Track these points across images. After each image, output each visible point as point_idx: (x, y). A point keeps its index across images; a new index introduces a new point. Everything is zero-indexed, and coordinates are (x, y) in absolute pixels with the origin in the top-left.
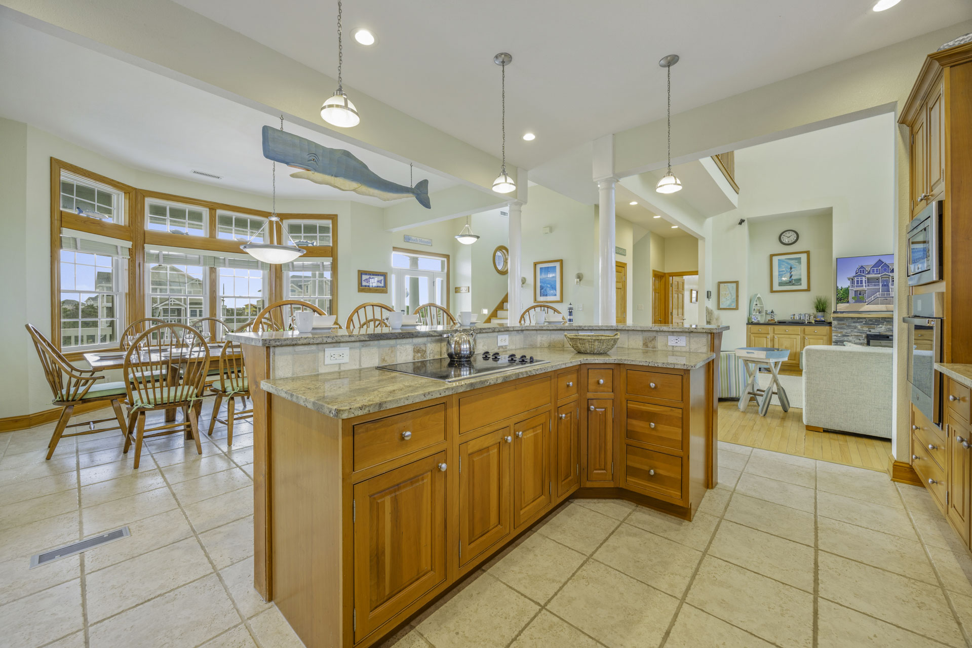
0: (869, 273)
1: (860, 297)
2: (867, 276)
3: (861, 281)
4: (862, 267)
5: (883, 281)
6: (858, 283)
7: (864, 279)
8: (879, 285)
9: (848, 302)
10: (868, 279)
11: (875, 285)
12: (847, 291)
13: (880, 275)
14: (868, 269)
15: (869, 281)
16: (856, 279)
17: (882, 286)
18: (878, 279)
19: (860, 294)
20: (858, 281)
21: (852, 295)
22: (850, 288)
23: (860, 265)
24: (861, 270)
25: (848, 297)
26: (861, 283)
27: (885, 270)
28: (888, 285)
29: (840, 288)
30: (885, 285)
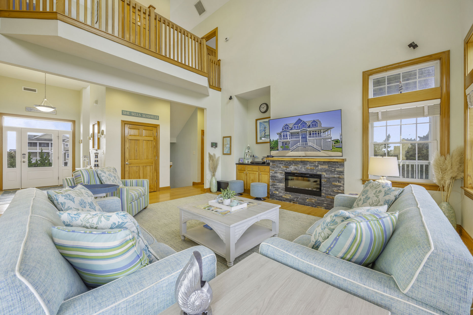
0: (292, 129)
1: (286, 146)
2: (290, 131)
3: (287, 135)
4: (287, 125)
5: (302, 135)
6: (284, 137)
7: (288, 133)
8: (299, 137)
9: (278, 150)
10: (291, 133)
11: (296, 138)
12: (277, 142)
13: (299, 130)
14: (291, 126)
15: (292, 134)
16: (282, 133)
17: (302, 138)
18: (298, 133)
19: (286, 144)
20: (284, 135)
21: (280, 145)
22: (279, 140)
23: (285, 124)
24: (286, 127)
25: (277, 146)
26: (287, 136)
27: (303, 126)
28: (306, 138)
29: (272, 140)
30: (304, 138)
